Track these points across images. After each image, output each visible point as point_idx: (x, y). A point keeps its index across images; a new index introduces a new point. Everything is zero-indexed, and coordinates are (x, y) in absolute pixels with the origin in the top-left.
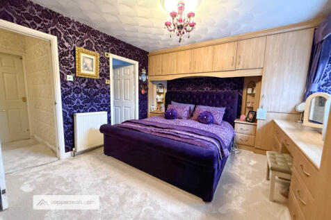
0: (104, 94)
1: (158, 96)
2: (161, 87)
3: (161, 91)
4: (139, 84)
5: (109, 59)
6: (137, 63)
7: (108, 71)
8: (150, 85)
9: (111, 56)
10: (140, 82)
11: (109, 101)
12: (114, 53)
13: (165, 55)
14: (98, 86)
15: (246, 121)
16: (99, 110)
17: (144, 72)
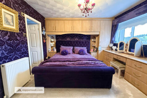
0: (23, 44)
1: (51, 43)
2: (52, 38)
3: (53, 40)
4: (42, 37)
5: (24, 17)
6: (40, 23)
7: (25, 27)
8: (47, 37)
9: (26, 16)
10: (43, 35)
11: (27, 49)
12: (28, 15)
13: (56, 21)
14: (18, 38)
15: (94, 51)
16: (21, 57)
17: (44, 29)
